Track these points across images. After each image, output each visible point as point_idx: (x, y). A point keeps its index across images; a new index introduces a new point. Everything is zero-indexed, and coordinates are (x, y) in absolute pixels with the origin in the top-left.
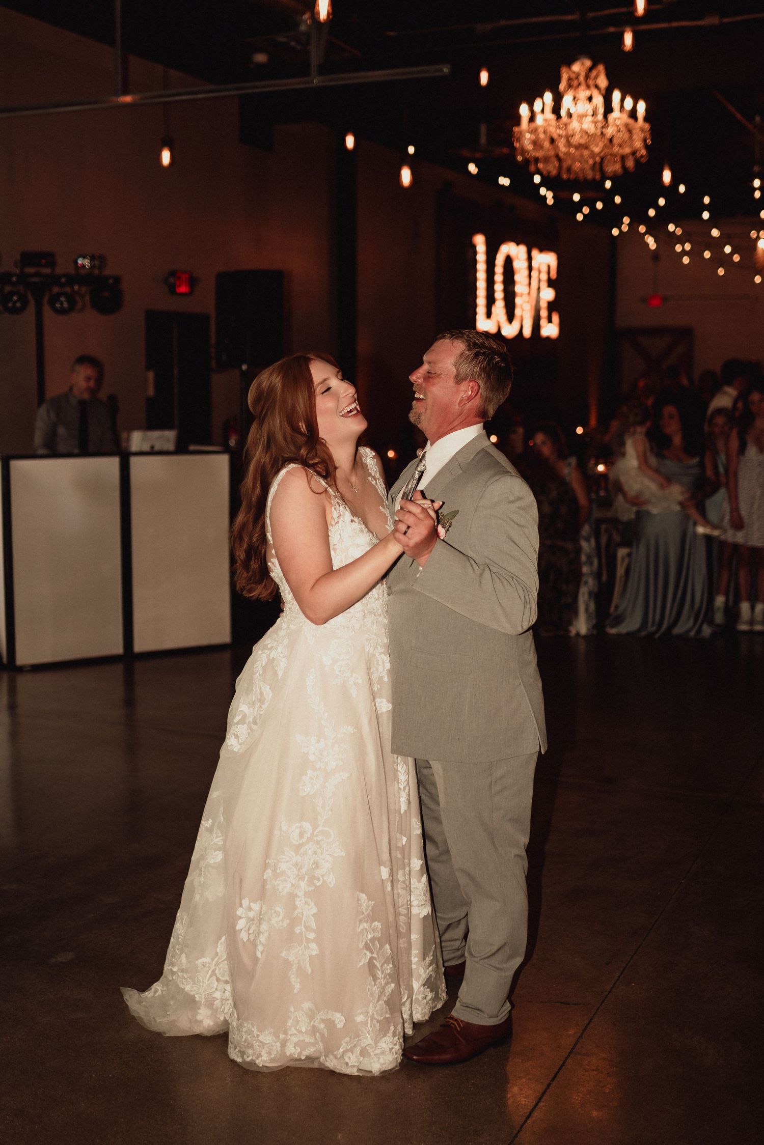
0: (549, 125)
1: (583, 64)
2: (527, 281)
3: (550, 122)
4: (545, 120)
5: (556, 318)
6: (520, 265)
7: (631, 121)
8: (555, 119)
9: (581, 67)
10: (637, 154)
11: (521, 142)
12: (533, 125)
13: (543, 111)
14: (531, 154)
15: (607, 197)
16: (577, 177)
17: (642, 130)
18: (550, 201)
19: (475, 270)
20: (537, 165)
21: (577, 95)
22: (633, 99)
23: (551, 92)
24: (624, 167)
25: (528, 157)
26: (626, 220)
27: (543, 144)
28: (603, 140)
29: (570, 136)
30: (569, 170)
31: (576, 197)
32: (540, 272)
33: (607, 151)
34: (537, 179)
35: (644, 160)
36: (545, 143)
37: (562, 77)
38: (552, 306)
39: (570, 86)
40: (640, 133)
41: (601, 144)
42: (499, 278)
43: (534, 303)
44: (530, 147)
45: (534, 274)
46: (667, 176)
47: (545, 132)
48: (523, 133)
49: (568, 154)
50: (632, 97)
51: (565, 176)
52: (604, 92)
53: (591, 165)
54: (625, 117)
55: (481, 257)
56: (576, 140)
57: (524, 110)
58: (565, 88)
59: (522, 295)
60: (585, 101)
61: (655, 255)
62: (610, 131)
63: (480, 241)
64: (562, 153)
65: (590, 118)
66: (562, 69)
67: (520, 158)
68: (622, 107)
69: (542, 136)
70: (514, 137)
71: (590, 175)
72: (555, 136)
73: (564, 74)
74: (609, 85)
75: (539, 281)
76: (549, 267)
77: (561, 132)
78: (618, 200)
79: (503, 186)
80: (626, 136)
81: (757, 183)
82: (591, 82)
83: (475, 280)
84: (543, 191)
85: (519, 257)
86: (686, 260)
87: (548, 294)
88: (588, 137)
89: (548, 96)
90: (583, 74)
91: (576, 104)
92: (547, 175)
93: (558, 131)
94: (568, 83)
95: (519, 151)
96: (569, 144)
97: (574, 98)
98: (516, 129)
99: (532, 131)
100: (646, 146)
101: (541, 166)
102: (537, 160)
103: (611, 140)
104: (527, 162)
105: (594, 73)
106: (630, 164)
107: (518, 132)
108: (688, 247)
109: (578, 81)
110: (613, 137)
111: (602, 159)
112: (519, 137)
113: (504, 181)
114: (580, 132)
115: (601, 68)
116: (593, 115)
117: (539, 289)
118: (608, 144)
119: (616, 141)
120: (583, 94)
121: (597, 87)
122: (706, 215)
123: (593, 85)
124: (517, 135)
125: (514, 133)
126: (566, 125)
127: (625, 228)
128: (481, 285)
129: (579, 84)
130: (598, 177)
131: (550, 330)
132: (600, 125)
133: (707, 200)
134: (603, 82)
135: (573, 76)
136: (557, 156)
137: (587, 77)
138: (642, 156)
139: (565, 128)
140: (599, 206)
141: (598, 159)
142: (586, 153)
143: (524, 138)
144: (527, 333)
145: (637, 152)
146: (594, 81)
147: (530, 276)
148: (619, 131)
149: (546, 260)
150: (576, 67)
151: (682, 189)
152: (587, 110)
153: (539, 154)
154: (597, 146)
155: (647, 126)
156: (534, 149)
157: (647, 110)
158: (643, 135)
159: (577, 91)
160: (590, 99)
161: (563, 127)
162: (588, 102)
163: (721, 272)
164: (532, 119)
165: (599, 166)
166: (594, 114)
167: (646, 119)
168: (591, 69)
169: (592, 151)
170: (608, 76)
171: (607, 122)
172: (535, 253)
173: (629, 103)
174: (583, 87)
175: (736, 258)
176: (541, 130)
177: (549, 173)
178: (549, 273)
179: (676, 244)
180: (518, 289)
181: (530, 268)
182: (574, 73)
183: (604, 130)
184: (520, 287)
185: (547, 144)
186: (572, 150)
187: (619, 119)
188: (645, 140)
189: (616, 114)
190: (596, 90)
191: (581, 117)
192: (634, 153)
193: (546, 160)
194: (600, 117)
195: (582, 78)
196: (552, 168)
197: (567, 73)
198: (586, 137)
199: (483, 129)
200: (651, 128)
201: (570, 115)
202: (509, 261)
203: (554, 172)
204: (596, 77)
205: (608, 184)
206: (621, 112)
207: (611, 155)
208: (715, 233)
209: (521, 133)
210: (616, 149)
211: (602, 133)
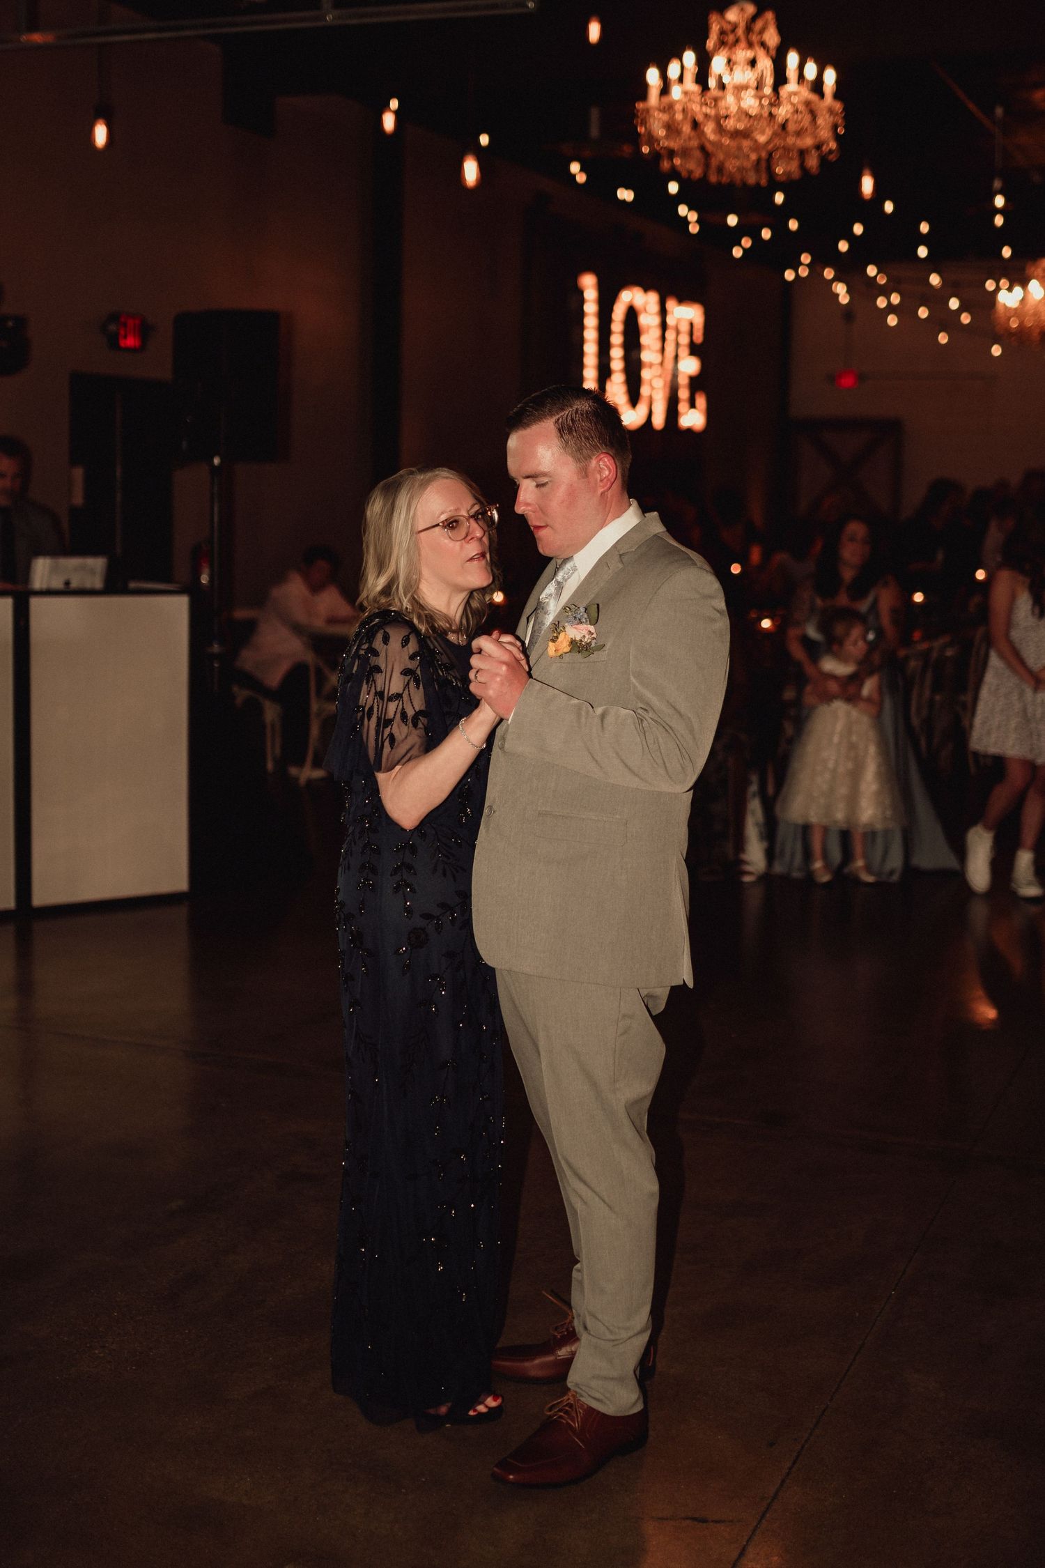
0: (690, 100)
1: (742, 10)
2: (658, 345)
3: (692, 97)
4: (686, 93)
5: (701, 401)
6: (648, 320)
7: (813, 97)
8: (700, 92)
9: (739, 14)
10: (824, 148)
11: (648, 126)
12: (665, 100)
13: (681, 80)
14: (663, 144)
15: (777, 218)
16: (731, 181)
17: (831, 111)
18: (694, 229)
19: (582, 327)
20: (672, 161)
21: (734, 58)
22: (817, 66)
23: (695, 50)
24: (802, 166)
25: (658, 149)
26: (806, 258)
27: (682, 127)
28: (772, 124)
29: (722, 117)
30: (720, 169)
31: (732, 220)
32: (678, 332)
33: (777, 142)
34: (673, 188)
35: (832, 158)
36: (684, 129)
37: (711, 28)
38: (696, 384)
39: (722, 43)
40: (827, 116)
41: (769, 132)
42: (617, 339)
43: (669, 378)
44: (661, 133)
45: (670, 335)
46: (867, 185)
47: (683, 110)
48: (651, 112)
49: (718, 145)
50: (816, 62)
51: (713, 178)
52: (773, 53)
53: (754, 161)
54: (805, 93)
55: (591, 308)
56: (730, 124)
57: (653, 76)
58: (715, 45)
59: (651, 365)
60: (746, 67)
61: (848, 313)
62: (783, 112)
63: (589, 283)
64: (709, 141)
65: (751, 92)
66: (711, 16)
67: (645, 150)
68: (801, 77)
69: (679, 117)
70: (638, 117)
71: (752, 179)
72: (700, 118)
73: (714, 25)
74: (782, 42)
75: (677, 345)
76: (692, 325)
77: (708, 111)
78: (793, 225)
79: (624, 201)
80: (807, 119)
81: (999, 201)
82: (754, 38)
83: (581, 341)
84: (683, 210)
85: (648, 309)
86: (892, 320)
87: (690, 366)
88: (749, 121)
89: (689, 57)
90: (742, 25)
91: (731, 70)
92: (686, 177)
93: (704, 109)
94: (719, 39)
95: (644, 139)
96: (720, 129)
97: (729, 61)
98: (640, 105)
99: (664, 108)
100: (838, 138)
101: (677, 161)
102: (671, 153)
103: (784, 126)
104: (656, 156)
105: (759, 25)
106: (813, 162)
107: (643, 110)
108: (895, 299)
109: (735, 36)
110: (787, 120)
111: (770, 155)
112: (645, 117)
113: (625, 195)
114: (737, 112)
115: (770, 16)
116: (757, 88)
117: (676, 358)
118: (780, 131)
119: (791, 127)
120: (742, 54)
121: (763, 45)
122: (923, 252)
123: (758, 42)
124: (642, 114)
125: (638, 111)
126: (716, 100)
127: (804, 272)
128: (590, 349)
129: (737, 41)
130: (764, 182)
131: (693, 419)
132: (765, 102)
133: (924, 228)
134: (772, 37)
135: (727, 27)
136: (702, 148)
137: (749, 29)
138: (831, 151)
139: (715, 105)
140: (766, 234)
141: (764, 155)
142: (746, 144)
143: (651, 120)
144: (659, 421)
145: (823, 145)
146: (759, 37)
147: (663, 338)
148: (797, 111)
149: (687, 315)
150: (732, 15)
151: (889, 207)
152: (750, 79)
153: (674, 144)
154: (763, 132)
155: (838, 106)
156: (667, 137)
157: (838, 82)
158: (831, 119)
159: (733, 49)
160: (753, 63)
161: (711, 103)
162: (749, 68)
163: (943, 338)
164: (665, 90)
165: (766, 163)
166: (759, 86)
167: (837, 96)
168: (754, 18)
169: (756, 141)
170: (781, 30)
171: (778, 98)
172: (671, 304)
173: (811, 70)
174: (743, 44)
175: (965, 319)
176: (678, 107)
177: (690, 172)
178: (691, 334)
179: (878, 297)
180: (646, 356)
181: (664, 326)
182: (729, 22)
183: (774, 110)
184: (649, 355)
185: (687, 129)
186: (726, 141)
187: (795, 94)
188: (835, 127)
189: (791, 86)
190: (762, 49)
191: (740, 89)
192: (818, 147)
193: (685, 153)
194: (768, 90)
195: (740, 32)
196: (693, 167)
197: (719, 23)
198: (747, 120)
199: (595, 114)
200: (844, 109)
201: (722, 86)
202: (632, 314)
203: (698, 173)
204: (762, 32)
205: (779, 198)
206: (798, 83)
207: (784, 148)
208: (935, 280)
209: (647, 111)
210: (791, 140)
211: (770, 114)
